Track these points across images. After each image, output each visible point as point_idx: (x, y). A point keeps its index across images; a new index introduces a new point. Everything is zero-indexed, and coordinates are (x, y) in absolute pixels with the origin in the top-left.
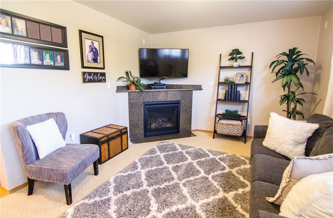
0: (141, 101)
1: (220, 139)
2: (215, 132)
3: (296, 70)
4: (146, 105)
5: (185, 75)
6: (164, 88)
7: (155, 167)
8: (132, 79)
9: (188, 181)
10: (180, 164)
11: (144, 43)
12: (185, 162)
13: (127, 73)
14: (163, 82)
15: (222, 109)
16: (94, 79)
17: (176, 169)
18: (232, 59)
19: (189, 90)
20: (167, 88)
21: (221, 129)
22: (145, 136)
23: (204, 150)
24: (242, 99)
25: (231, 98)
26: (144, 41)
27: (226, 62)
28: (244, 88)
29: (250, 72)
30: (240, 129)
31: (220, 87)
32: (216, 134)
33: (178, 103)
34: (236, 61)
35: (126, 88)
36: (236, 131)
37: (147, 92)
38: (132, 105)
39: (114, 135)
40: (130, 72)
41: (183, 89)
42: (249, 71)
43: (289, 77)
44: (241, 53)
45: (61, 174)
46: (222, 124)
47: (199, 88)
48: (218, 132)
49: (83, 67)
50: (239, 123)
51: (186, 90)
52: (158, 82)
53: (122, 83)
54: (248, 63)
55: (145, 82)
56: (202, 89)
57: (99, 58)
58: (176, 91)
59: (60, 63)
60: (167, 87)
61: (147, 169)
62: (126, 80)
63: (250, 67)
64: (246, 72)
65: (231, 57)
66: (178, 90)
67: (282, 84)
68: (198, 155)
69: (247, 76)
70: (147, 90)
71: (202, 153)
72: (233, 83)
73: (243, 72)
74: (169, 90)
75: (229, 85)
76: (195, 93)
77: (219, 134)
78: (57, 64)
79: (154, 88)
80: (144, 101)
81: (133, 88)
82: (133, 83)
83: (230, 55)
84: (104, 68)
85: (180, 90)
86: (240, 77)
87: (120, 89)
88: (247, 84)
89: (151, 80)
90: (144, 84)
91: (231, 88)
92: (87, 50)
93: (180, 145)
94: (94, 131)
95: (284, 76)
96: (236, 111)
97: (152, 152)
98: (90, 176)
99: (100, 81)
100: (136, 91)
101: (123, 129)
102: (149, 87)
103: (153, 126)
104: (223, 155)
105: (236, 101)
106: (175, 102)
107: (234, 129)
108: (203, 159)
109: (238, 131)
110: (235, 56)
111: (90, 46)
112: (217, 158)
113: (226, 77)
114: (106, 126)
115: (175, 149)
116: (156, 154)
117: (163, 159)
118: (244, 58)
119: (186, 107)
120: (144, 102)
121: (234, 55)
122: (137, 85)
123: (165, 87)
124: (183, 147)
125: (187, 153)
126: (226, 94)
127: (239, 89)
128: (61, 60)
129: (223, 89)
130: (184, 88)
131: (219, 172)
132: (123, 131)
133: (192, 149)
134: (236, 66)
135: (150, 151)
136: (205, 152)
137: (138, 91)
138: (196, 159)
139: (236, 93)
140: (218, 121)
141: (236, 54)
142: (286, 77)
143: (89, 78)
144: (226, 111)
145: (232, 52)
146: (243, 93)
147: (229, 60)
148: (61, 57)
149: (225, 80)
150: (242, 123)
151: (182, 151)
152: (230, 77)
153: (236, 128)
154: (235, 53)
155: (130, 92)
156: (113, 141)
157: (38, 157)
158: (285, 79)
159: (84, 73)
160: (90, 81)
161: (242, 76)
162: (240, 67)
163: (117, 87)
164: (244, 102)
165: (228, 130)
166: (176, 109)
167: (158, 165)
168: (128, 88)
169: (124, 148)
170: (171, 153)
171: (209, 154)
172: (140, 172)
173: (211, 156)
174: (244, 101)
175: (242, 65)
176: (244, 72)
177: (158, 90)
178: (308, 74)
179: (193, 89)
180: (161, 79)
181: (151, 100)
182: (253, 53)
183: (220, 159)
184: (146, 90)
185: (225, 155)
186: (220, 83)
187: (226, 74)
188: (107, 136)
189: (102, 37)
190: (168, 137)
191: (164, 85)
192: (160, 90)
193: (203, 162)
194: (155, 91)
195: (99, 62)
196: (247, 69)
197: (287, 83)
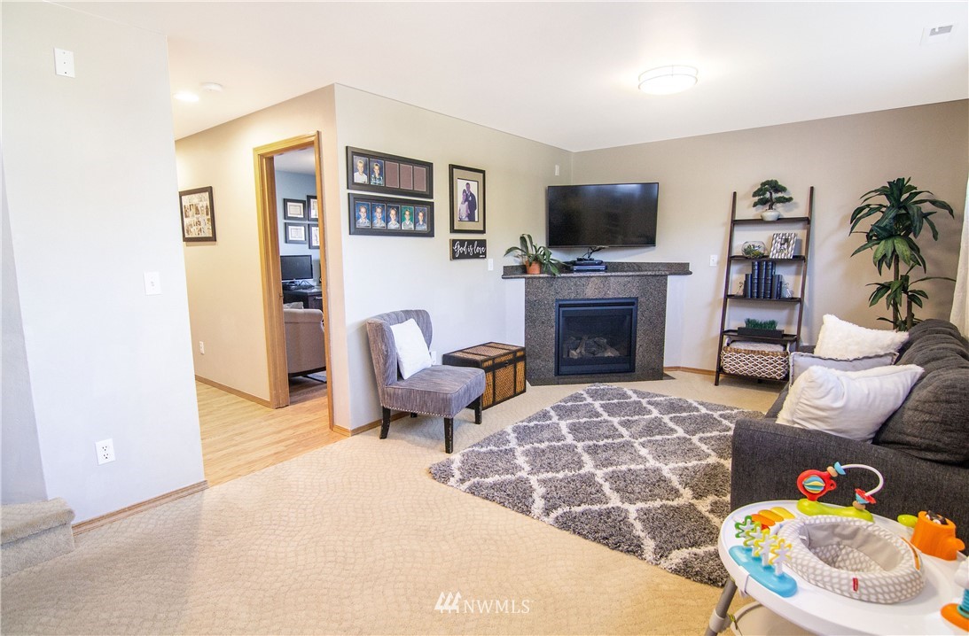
0: (551, 298)
1: (732, 387)
2: (720, 370)
4: (560, 306)
5: (649, 241)
6: (599, 271)
7: (585, 420)
8: (532, 251)
9: (650, 441)
10: (636, 417)
11: (557, 173)
12: (645, 417)
13: (523, 239)
14: (597, 257)
15: (738, 317)
16: (468, 253)
17: (626, 424)
18: (763, 202)
19: (658, 277)
20: (606, 270)
21: (733, 363)
22: (558, 373)
23: (690, 401)
24: (787, 294)
25: (758, 292)
26: (557, 168)
27: (746, 211)
28: (793, 268)
29: (806, 231)
30: (779, 362)
31: (734, 268)
32: (721, 375)
33: (632, 302)
34: (771, 208)
35: (520, 270)
36: (770, 367)
37: (563, 277)
38: (531, 306)
39: (503, 359)
40: (529, 237)
41: (645, 273)
42: (804, 229)
43: (890, 242)
44: (783, 189)
45: (443, 399)
46: (737, 351)
47: (683, 269)
48: (727, 370)
49: (453, 230)
50: (779, 348)
51: (650, 275)
52: (586, 257)
53: (513, 261)
54: (800, 211)
55: (558, 256)
56: (691, 273)
57: (476, 211)
58: (629, 276)
59: (423, 227)
60: (606, 268)
61: (571, 421)
62: (520, 252)
63: (807, 221)
64: (798, 232)
65: (757, 199)
66: (633, 273)
67: (874, 258)
68: (672, 407)
69: (799, 242)
70: (565, 275)
71: (685, 405)
72: (764, 257)
73: (787, 232)
74: (613, 274)
75: (753, 263)
76: (673, 281)
77: (730, 374)
78: (419, 228)
79: (578, 271)
80: (558, 297)
81: (535, 270)
82: (536, 259)
83: (755, 194)
84: (483, 232)
85: (638, 273)
86: (781, 244)
87: (509, 272)
88: (799, 260)
89: (569, 252)
90: (559, 262)
91: (759, 269)
92: (459, 197)
93: (635, 392)
94: (468, 351)
95: (879, 240)
96: (773, 323)
97: (576, 398)
98: (467, 424)
99: (476, 256)
100: (542, 275)
101: (519, 350)
102: (566, 267)
103: (575, 354)
104: (732, 410)
105: (770, 298)
106: (625, 301)
107: (765, 363)
108: (684, 414)
109: (775, 367)
110: (768, 195)
111: (464, 191)
112: (716, 415)
113: (748, 244)
114: (484, 345)
115: (624, 396)
116: (585, 402)
117: (600, 410)
118: (790, 200)
119: (651, 312)
120: (557, 300)
121: (764, 194)
122: (544, 264)
123: (602, 267)
124: (641, 394)
125: (649, 403)
126: (746, 282)
127: (779, 271)
128: (424, 221)
129: (740, 272)
130: (646, 270)
131: (715, 433)
132: (518, 354)
133: (662, 399)
134: (770, 220)
135: (572, 396)
136: (691, 404)
137: (546, 275)
138: (669, 413)
139: (772, 279)
140: (728, 345)
141: (770, 193)
142: (883, 242)
143: (460, 249)
144: (748, 322)
145: (759, 187)
146: (790, 281)
147: (755, 205)
148: (424, 215)
149: (745, 250)
150: (785, 349)
151: (641, 399)
152: (756, 245)
153: (770, 361)
154: (767, 190)
155: (529, 278)
156: (501, 370)
157: (400, 376)
158: (882, 248)
159: (454, 242)
160: (463, 256)
161: (787, 240)
162: (780, 220)
163: (504, 267)
164: (793, 300)
165: (750, 365)
166: (628, 317)
167: (590, 417)
168: (524, 269)
169: (518, 390)
170: (615, 401)
171: (700, 407)
172: (558, 424)
173: (704, 411)
174: (792, 298)
175: (786, 215)
176: (790, 232)
177: (588, 274)
178: (935, 235)
179: (667, 273)
180: (594, 251)
181: (573, 296)
182: (812, 188)
183: (721, 416)
184: (562, 275)
185: (736, 411)
186: (731, 259)
187: (746, 238)
188: (493, 359)
189: (483, 172)
190: (607, 379)
191: (601, 263)
192: (593, 274)
193: (684, 419)
194: (581, 277)
195: (476, 220)
196: (801, 225)
197: (885, 256)
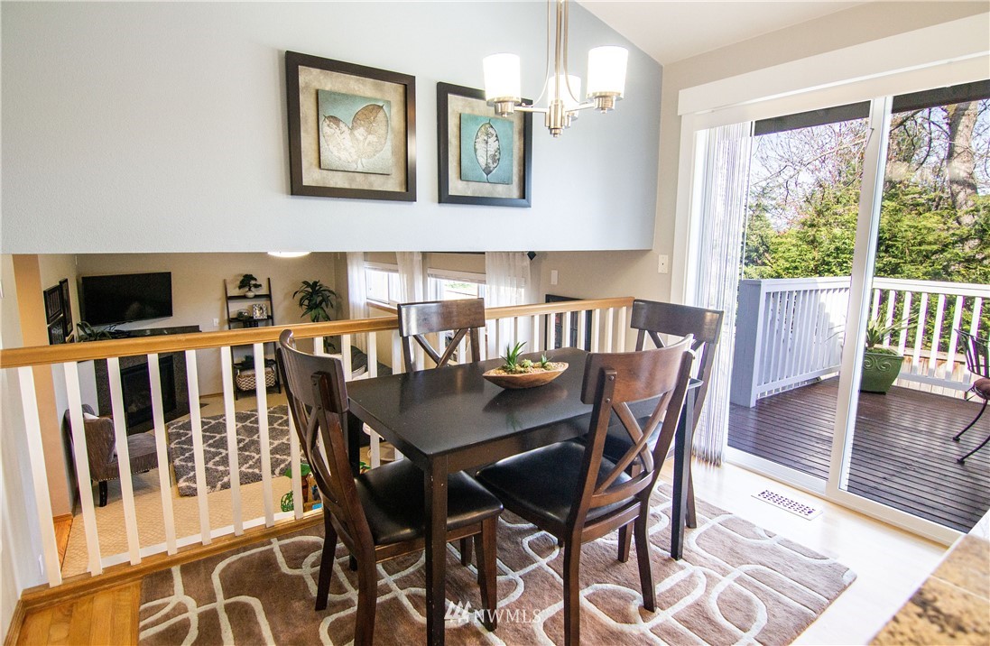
3: (321, 303)
18: (244, 286)
29: (270, 302)
34: (249, 289)
44: (255, 279)
46: (248, 376)
47: (194, 330)
63: (269, 297)
64: (265, 302)
65: (240, 284)
69: (267, 309)
72: (251, 318)
73: (261, 303)
75: (244, 322)
86: (259, 311)
88: (269, 318)
113: (237, 311)
118: (260, 285)
119: (181, 363)
121: (245, 282)
134: (249, 296)
140: (240, 373)
141: (248, 281)
142: (313, 310)
144: (246, 357)
145: (242, 278)
147: (240, 288)
149: (238, 314)
150: (272, 369)
152: (243, 311)
158: (314, 313)
161: (261, 308)
162: (255, 296)
175: (257, 294)
178: (332, 306)
182: (269, 279)
186: (230, 320)
196: (266, 299)
197: (316, 316)
